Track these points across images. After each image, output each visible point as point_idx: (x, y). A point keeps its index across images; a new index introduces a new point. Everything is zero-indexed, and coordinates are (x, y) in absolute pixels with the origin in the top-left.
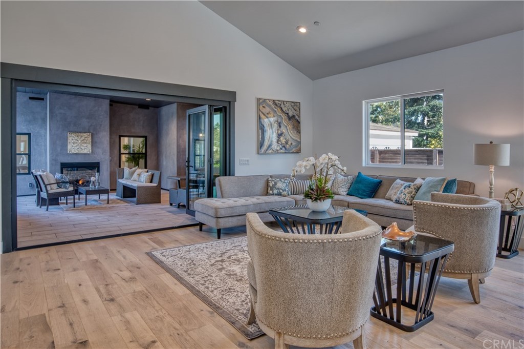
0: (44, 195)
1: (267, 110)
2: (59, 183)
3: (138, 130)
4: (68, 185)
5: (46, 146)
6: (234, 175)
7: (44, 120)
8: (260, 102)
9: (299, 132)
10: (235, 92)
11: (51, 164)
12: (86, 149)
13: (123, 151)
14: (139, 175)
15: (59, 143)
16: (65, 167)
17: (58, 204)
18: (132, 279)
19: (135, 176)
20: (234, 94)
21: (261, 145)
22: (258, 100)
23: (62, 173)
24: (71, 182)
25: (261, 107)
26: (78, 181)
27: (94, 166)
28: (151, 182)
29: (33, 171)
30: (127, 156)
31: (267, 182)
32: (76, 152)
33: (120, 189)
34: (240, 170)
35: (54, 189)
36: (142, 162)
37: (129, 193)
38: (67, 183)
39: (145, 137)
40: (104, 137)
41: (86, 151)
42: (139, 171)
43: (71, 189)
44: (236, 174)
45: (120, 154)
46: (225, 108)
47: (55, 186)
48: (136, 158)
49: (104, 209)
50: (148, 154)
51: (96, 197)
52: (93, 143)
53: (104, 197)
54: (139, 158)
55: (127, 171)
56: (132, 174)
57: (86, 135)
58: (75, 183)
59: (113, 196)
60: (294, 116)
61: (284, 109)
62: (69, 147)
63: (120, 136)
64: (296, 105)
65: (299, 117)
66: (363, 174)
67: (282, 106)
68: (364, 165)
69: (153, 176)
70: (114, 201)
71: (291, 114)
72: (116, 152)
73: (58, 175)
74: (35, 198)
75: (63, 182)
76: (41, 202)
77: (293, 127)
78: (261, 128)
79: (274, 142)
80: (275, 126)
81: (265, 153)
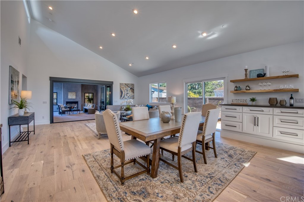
0: (61, 111)
1: (123, 86)
2: (65, 108)
3: (90, 91)
4: (67, 108)
5: (62, 96)
6: (112, 105)
7: (61, 88)
8: (121, 84)
9: (134, 93)
10: (113, 82)
11: (63, 102)
12: (74, 97)
13: (86, 98)
14: (89, 105)
15: (66, 95)
16: (67, 103)
17: (65, 114)
18: (79, 128)
19: (88, 106)
20: (112, 82)
21: (121, 96)
22: (120, 83)
23: (66, 105)
24: (69, 108)
25: (121, 86)
26: (71, 107)
27: (76, 103)
28: (93, 107)
29: (58, 104)
30: (87, 99)
31: (122, 107)
32: (71, 98)
33: (84, 110)
34: (114, 103)
35: (64, 109)
36: (92, 101)
37: (86, 111)
38: (67, 107)
39: (93, 93)
40: (80, 93)
41: (74, 98)
42: (90, 104)
43: (69, 109)
44: (113, 105)
45: (85, 99)
46: (110, 86)
47: (64, 108)
48: (90, 100)
49: (78, 115)
50: (94, 99)
51: (76, 112)
52: (76, 96)
53: (79, 112)
54: (91, 100)
55: (86, 104)
56: (87, 105)
57: (74, 93)
58: (70, 108)
59: (81, 112)
60: (132, 88)
61: (129, 86)
62: (69, 97)
63: (85, 93)
64: (133, 85)
65: (134, 88)
66: (148, 105)
67: (128, 85)
68: (150, 102)
69: (93, 106)
70: (81, 113)
71: (131, 87)
72: (84, 98)
73: (65, 105)
74: (58, 112)
75: (66, 107)
76: (60, 113)
77: (132, 91)
78: (121, 92)
79: (125, 95)
80: (126, 91)
81: (122, 99)
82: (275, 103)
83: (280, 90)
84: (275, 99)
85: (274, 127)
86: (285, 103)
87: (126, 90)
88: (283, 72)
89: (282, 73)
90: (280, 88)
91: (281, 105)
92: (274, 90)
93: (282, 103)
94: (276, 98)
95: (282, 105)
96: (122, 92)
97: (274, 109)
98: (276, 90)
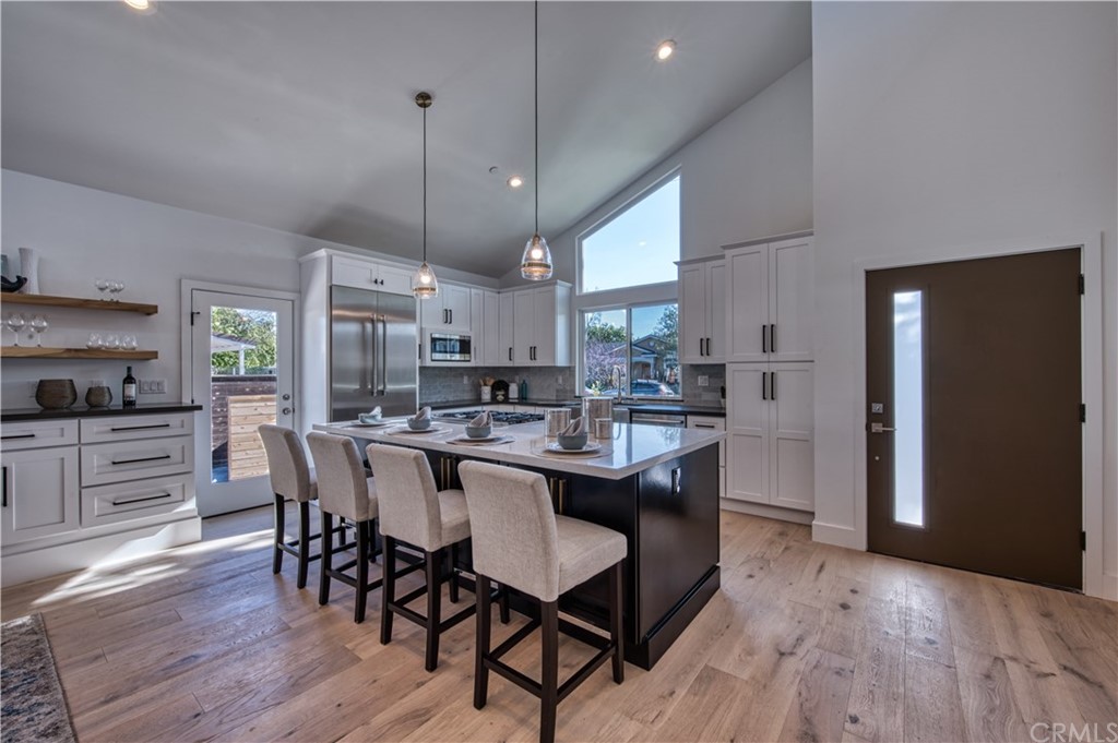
82: (69, 400)
83: (90, 350)
84: (68, 385)
85: (83, 491)
86: (107, 397)
88: (102, 289)
89: (97, 290)
90: (90, 344)
91: (91, 406)
92: (69, 350)
93: (93, 399)
94: (71, 381)
95: (95, 405)
97: (82, 421)
98: (76, 350)
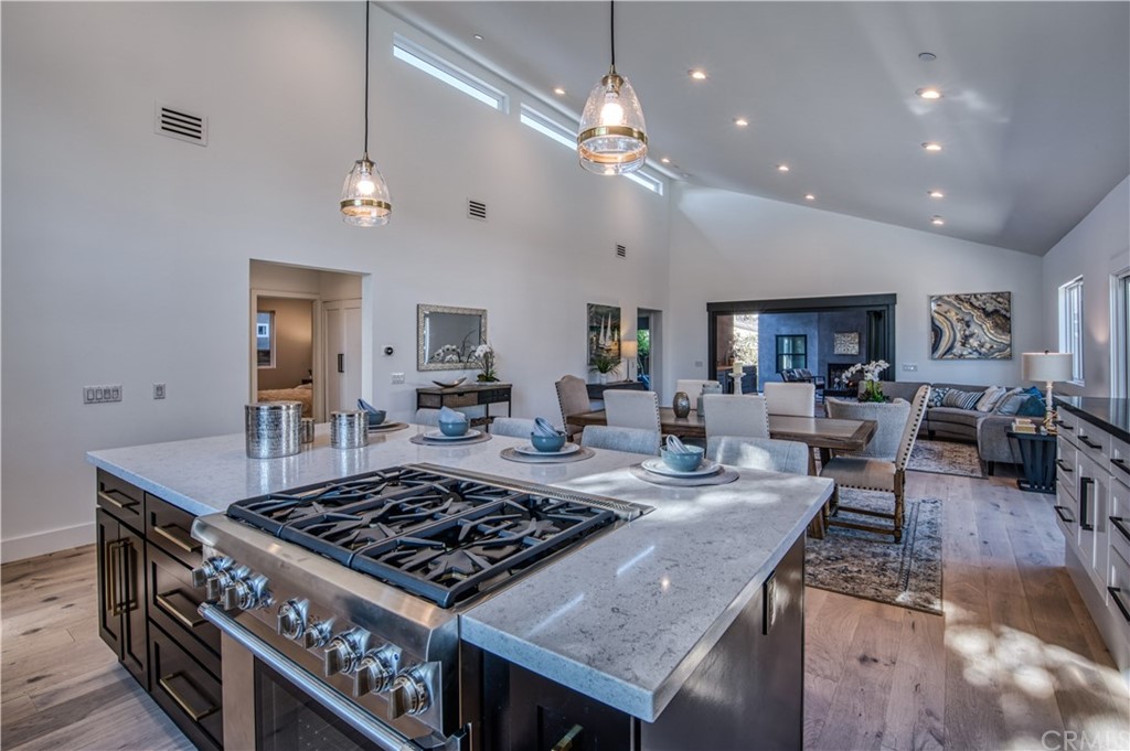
1: (947, 307)
6: (894, 380)
8: (934, 300)
9: (1008, 331)
12: (854, 349)
15: (828, 344)
20: (892, 297)
21: (935, 348)
22: (930, 297)
41: (853, 352)
44: (897, 380)
46: (882, 312)
60: (996, 311)
61: (976, 304)
64: (1002, 297)
65: (1009, 311)
67: (973, 300)
71: (990, 309)
77: (996, 326)
78: (933, 330)
79: (958, 345)
80: (958, 326)
81: (941, 357)
87: (959, 320)
96: (937, 332)
